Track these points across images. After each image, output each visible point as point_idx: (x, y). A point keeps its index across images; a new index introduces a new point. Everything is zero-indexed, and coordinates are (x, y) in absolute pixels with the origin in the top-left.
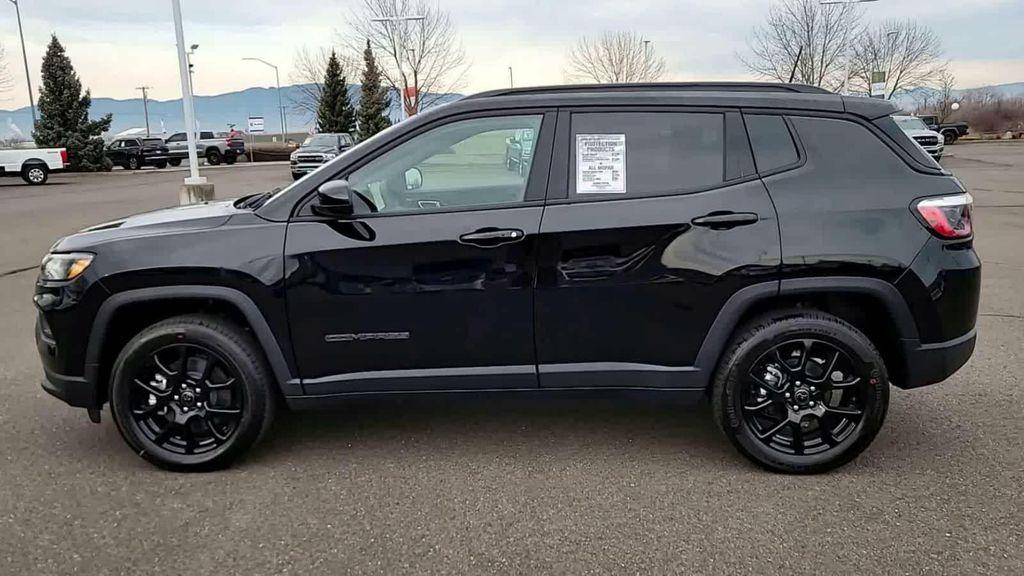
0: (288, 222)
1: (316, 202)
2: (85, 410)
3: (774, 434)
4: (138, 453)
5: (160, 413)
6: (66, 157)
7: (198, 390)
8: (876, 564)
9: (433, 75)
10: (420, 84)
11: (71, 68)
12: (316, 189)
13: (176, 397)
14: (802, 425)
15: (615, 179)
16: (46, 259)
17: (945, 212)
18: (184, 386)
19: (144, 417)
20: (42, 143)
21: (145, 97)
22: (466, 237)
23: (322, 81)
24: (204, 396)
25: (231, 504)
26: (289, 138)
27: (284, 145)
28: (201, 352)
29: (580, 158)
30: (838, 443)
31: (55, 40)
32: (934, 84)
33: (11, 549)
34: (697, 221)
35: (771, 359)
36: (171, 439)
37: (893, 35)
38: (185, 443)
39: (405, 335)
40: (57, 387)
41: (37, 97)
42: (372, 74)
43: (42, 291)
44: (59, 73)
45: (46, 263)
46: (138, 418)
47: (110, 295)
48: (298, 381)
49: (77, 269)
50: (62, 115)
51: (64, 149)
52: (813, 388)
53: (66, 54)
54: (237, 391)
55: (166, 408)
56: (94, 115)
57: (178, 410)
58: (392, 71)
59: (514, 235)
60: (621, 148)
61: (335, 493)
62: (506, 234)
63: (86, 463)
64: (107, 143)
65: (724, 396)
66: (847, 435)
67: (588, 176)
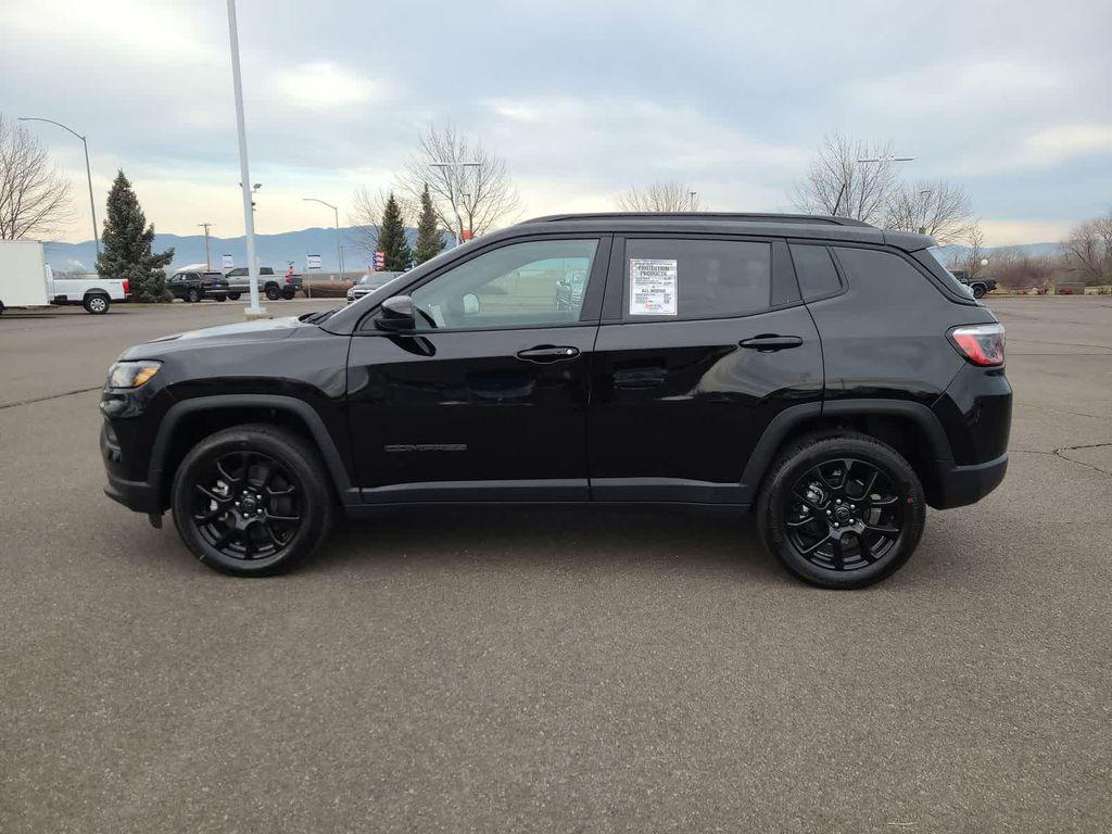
0: (352, 335)
1: (379, 316)
2: (146, 516)
3: (815, 550)
4: (198, 557)
5: (221, 519)
6: (128, 288)
7: (259, 497)
8: (914, 671)
9: (488, 219)
10: (475, 226)
11: (136, 203)
12: (380, 304)
13: (237, 503)
14: (843, 541)
15: (667, 302)
16: (113, 367)
17: (979, 341)
18: (245, 492)
19: (205, 523)
20: (104, 274)
21: (207, 233)
22: (523, 354)
23: (380, 222)
24: (265, 503)
25: (289, 606)
26: (346, 277)
27: (340, 283)
28: (263, 459)
29: (633, 281)
30: (876, 560)
31: (121, 175)
32: (964, 241)
33: (71, 645)
34: (745, 343)
35: (813, 479)
36: (231, 545)
37: (926, 193)
38: (244, 549)
39: (462, 447)
40: (119, 491)
41: (101, 229)
42: (429, 219)
43: (108, 398)
44: (124, 207)
45: (113, 372)
46: (199, 523)
47: (176, 402)
48: (356, 490)
49: (143, 378)
50: (126, 248)
51: (126, 280)
52: (853, 506)
53: (132, 190)
54: (297, 498)
55: (226, 515)
56: (157, 249)
57: (238, 516)
58: (448, 213)
59: (570, 352)
60: (673, 273)
61: (391, 599)
62: (562, 351)
63: (145, 568)
64: (168, 277)
65: (769, 512)
66: (885, 553)
67: (640, 299)
